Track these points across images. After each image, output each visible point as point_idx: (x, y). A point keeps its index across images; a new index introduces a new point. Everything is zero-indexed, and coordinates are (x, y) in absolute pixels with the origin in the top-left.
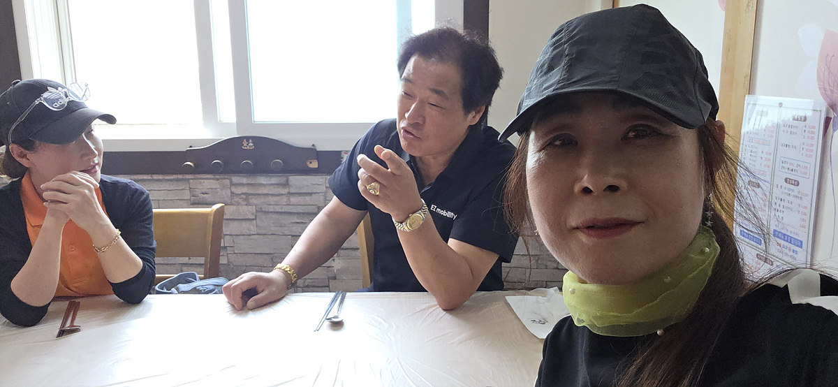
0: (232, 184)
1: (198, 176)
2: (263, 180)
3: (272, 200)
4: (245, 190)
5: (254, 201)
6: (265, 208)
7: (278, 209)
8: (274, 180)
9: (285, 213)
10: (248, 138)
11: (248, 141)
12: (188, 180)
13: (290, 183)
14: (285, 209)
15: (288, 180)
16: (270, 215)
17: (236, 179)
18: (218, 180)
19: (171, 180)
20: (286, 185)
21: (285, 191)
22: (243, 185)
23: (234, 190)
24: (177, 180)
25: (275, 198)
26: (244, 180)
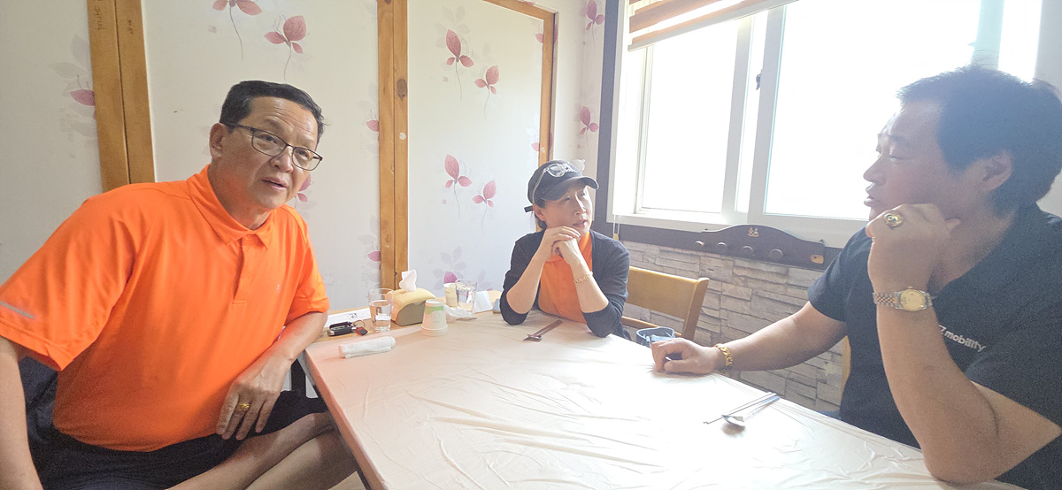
0: (735, 266)
1: (708, 254)
2: (763, 267)
3: (769, 287)
4: (745, 273)
5: (752, 284)
6: (761, 293)
7: (773, 296)
8: (773, 269)
9: (780, 302)
10: (754, 227)
11: (754, 229)
12: (699, 256)
13: (790, 274)
14: (781, 298)
15: (788, 272)
16: (765, 301)
17: (739, 262)
18: (723, 260)
19: (688, 255)
20: (786, 275)
21: (784, 281)
22: (744, 268)
23: (735, 271)
24: (692, 255)
25: (773, 286)
26: (746, 265)
